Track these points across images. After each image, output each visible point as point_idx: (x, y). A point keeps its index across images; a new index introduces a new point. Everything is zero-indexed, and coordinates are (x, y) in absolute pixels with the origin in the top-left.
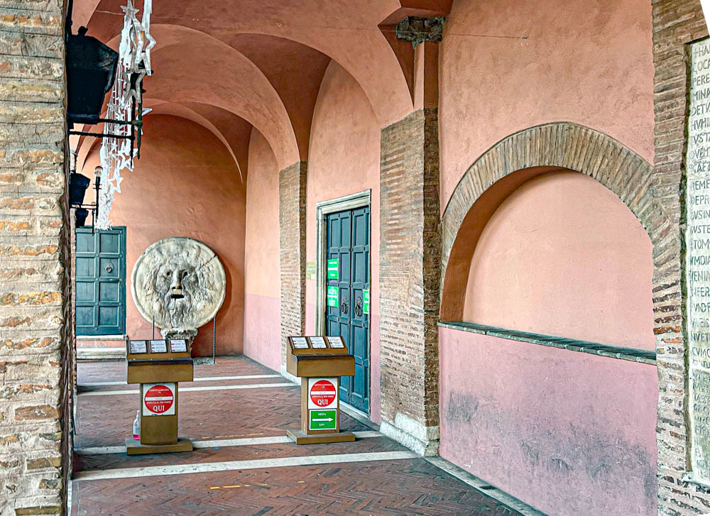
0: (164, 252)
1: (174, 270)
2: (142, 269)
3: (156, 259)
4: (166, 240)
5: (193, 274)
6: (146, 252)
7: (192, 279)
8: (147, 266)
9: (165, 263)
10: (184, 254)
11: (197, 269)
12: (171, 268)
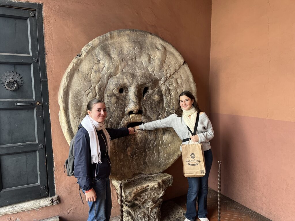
0: (114, 55)
1: (131, 84)
2: (77, 83)
3: (101, 66)
4: (115, 34)
5: (156, 90)
6: (84, 53)
7: (156, 97)
8: (87, 78)
9: (115, 73)
10: (144, 59)
11: (161, 82)
12: (126, 81)
